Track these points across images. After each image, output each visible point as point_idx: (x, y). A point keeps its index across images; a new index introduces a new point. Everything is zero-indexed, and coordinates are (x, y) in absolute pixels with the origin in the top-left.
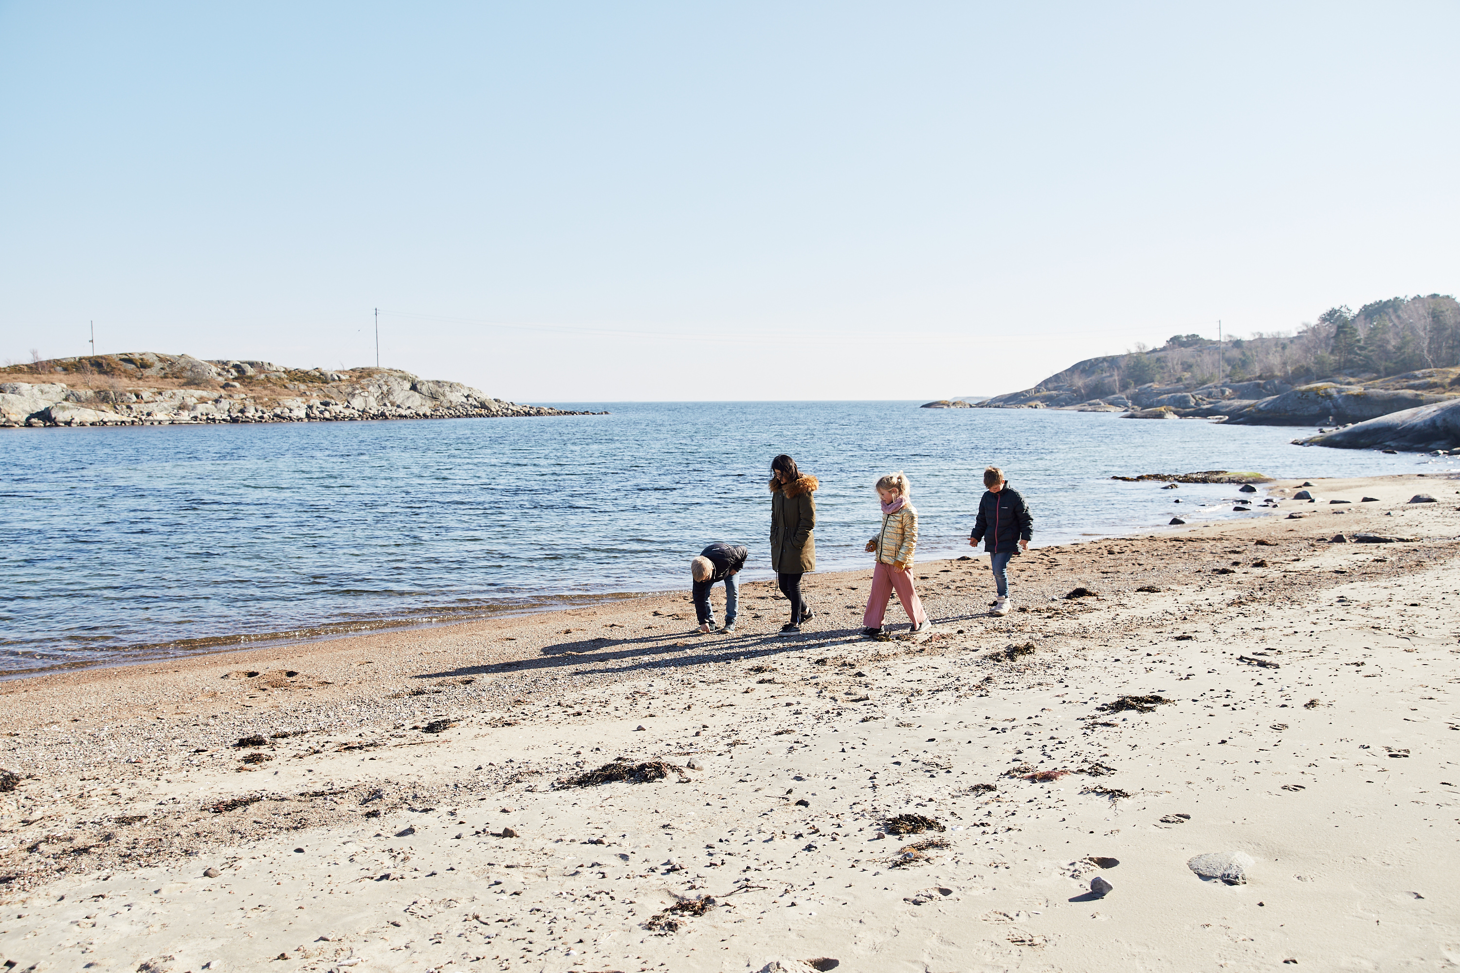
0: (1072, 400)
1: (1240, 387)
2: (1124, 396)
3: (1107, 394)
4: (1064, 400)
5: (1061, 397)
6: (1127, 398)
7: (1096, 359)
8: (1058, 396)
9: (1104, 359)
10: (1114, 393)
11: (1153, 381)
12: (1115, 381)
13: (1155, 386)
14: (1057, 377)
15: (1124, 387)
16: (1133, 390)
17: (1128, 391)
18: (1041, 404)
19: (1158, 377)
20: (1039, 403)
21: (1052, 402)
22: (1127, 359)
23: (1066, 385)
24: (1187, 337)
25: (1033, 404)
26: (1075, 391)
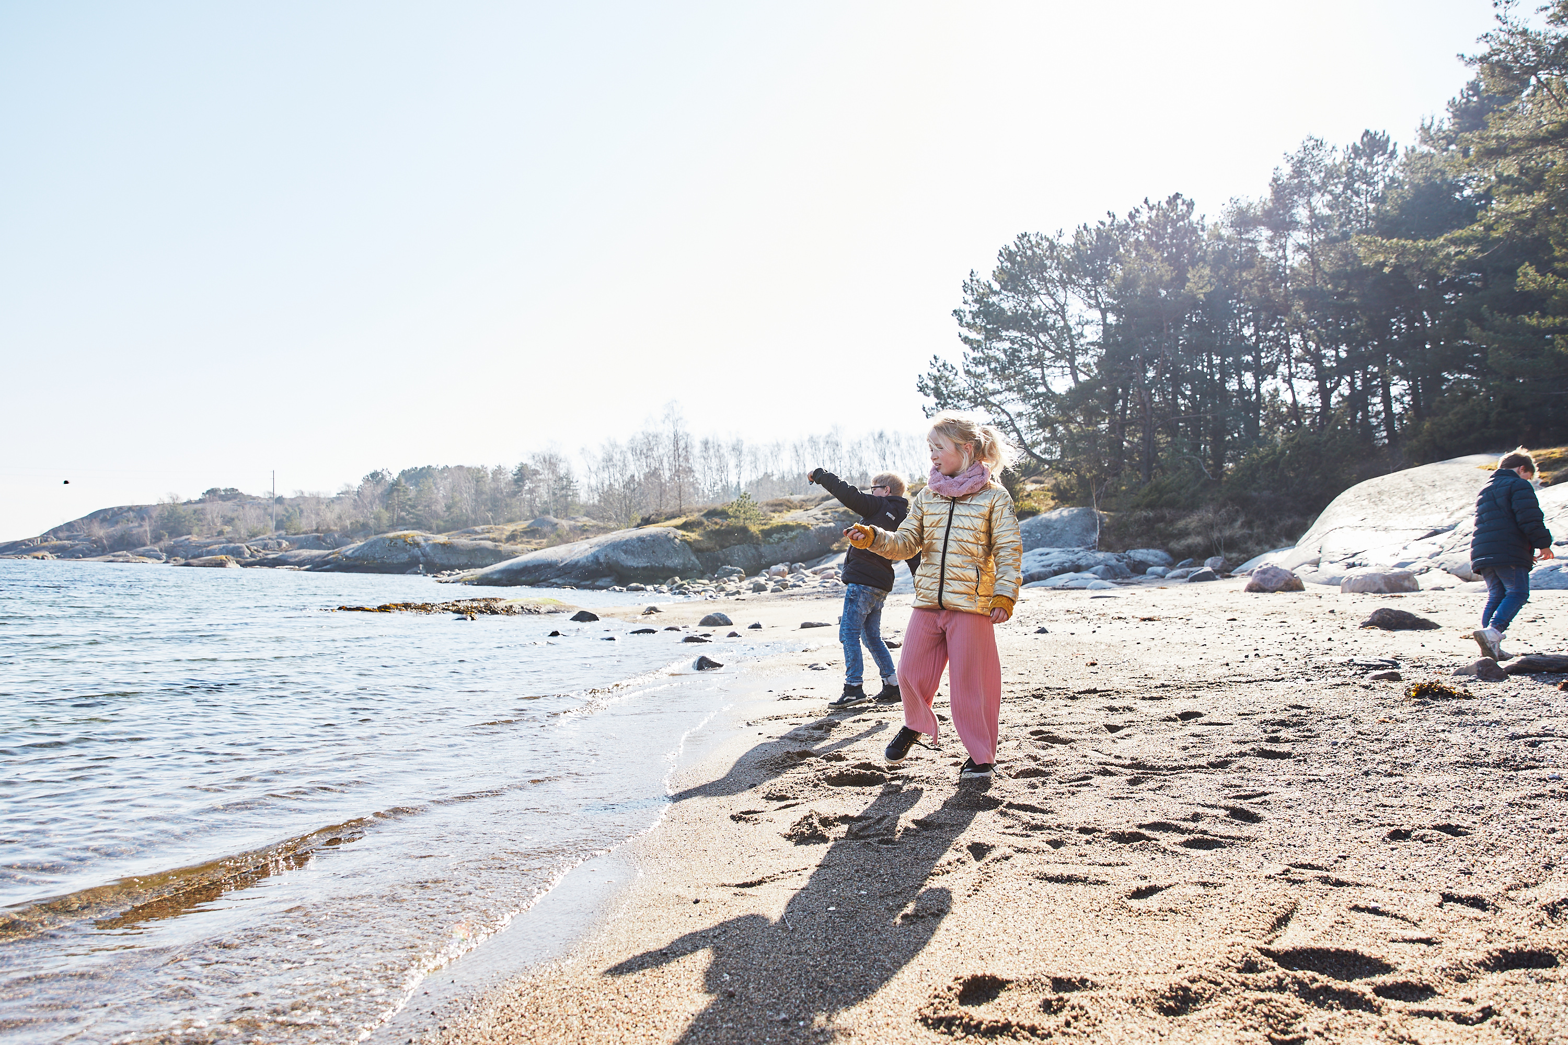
0: (91, 551)
1: (298, 539)
2: (157, 549)
3: (135, 546)
4: (82, 551)
5: (77, 547)
6: (161, 550)
7: (120, 508)
8: (72, 546)
9: (130, 509)
10: (144, 545)
11: (190, 534)
12: (146, 531)
13: (194, 538)
14: (70, 526)
15: (157, 538)
16: (167, 542)
17: (162, 544)
18: (49, 555)
19: (196, 529)
20: (47, 553)
21: (63, 552)
22: (159, 508)
23: (83, 535)
24: (226, 490)
25: (40, 554)
26: (95, 542)
